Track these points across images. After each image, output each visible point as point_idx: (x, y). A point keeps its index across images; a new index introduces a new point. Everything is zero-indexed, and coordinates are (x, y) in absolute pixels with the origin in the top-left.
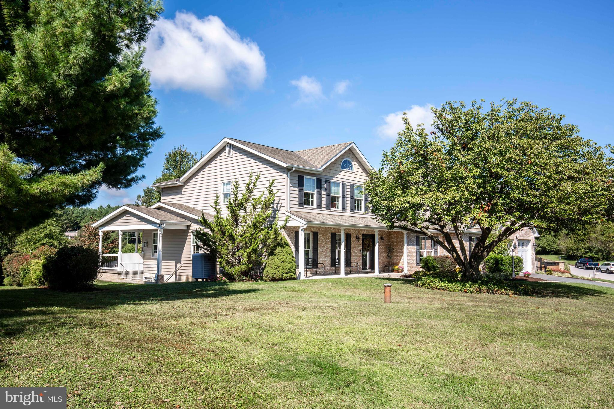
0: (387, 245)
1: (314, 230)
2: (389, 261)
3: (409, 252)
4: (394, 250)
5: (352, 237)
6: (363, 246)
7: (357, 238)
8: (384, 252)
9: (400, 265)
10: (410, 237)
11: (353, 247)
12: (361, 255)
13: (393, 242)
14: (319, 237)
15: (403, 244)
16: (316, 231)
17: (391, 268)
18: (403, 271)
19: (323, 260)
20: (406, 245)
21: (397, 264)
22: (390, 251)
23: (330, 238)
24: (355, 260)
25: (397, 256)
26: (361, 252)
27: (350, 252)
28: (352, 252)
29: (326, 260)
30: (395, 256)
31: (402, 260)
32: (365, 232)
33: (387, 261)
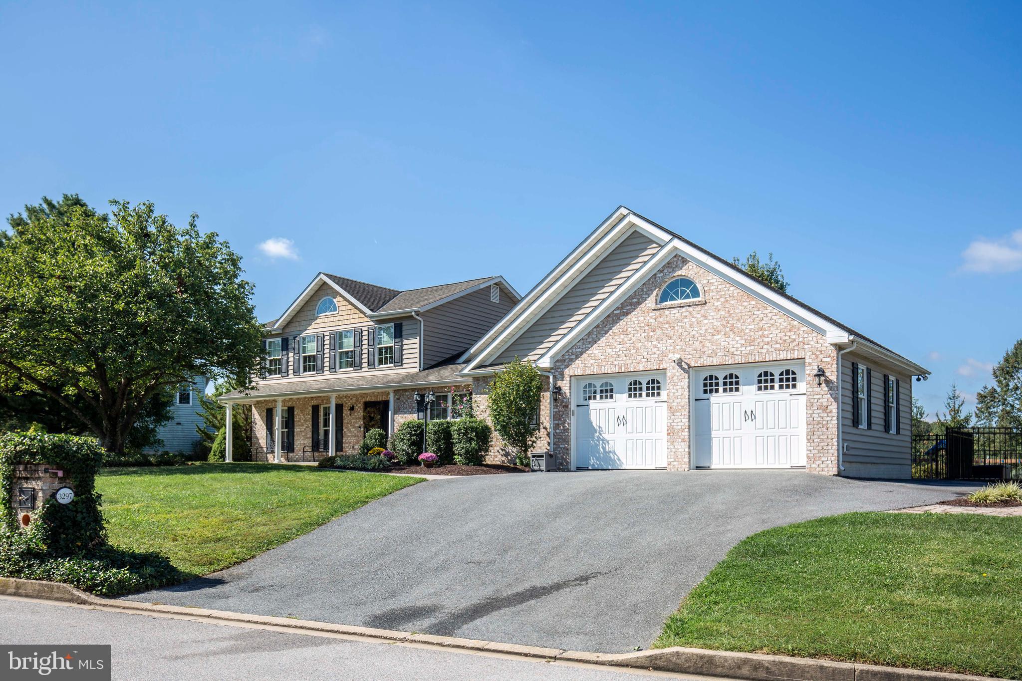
1: (289, 404)
5: (345, 409)
6: (365, 420)
7: (354, 408)
10: (401, 398)
11: (348, 423)
14: (296, 413)
16: (292, 406)
19: (302, 442)
20: (393, 412)
23: (311, 412)
24: (350, 443)
26: (362, 429)
27: (342, 430)
28: (345, 430)
29: (306, 442)
32: (368, 399)
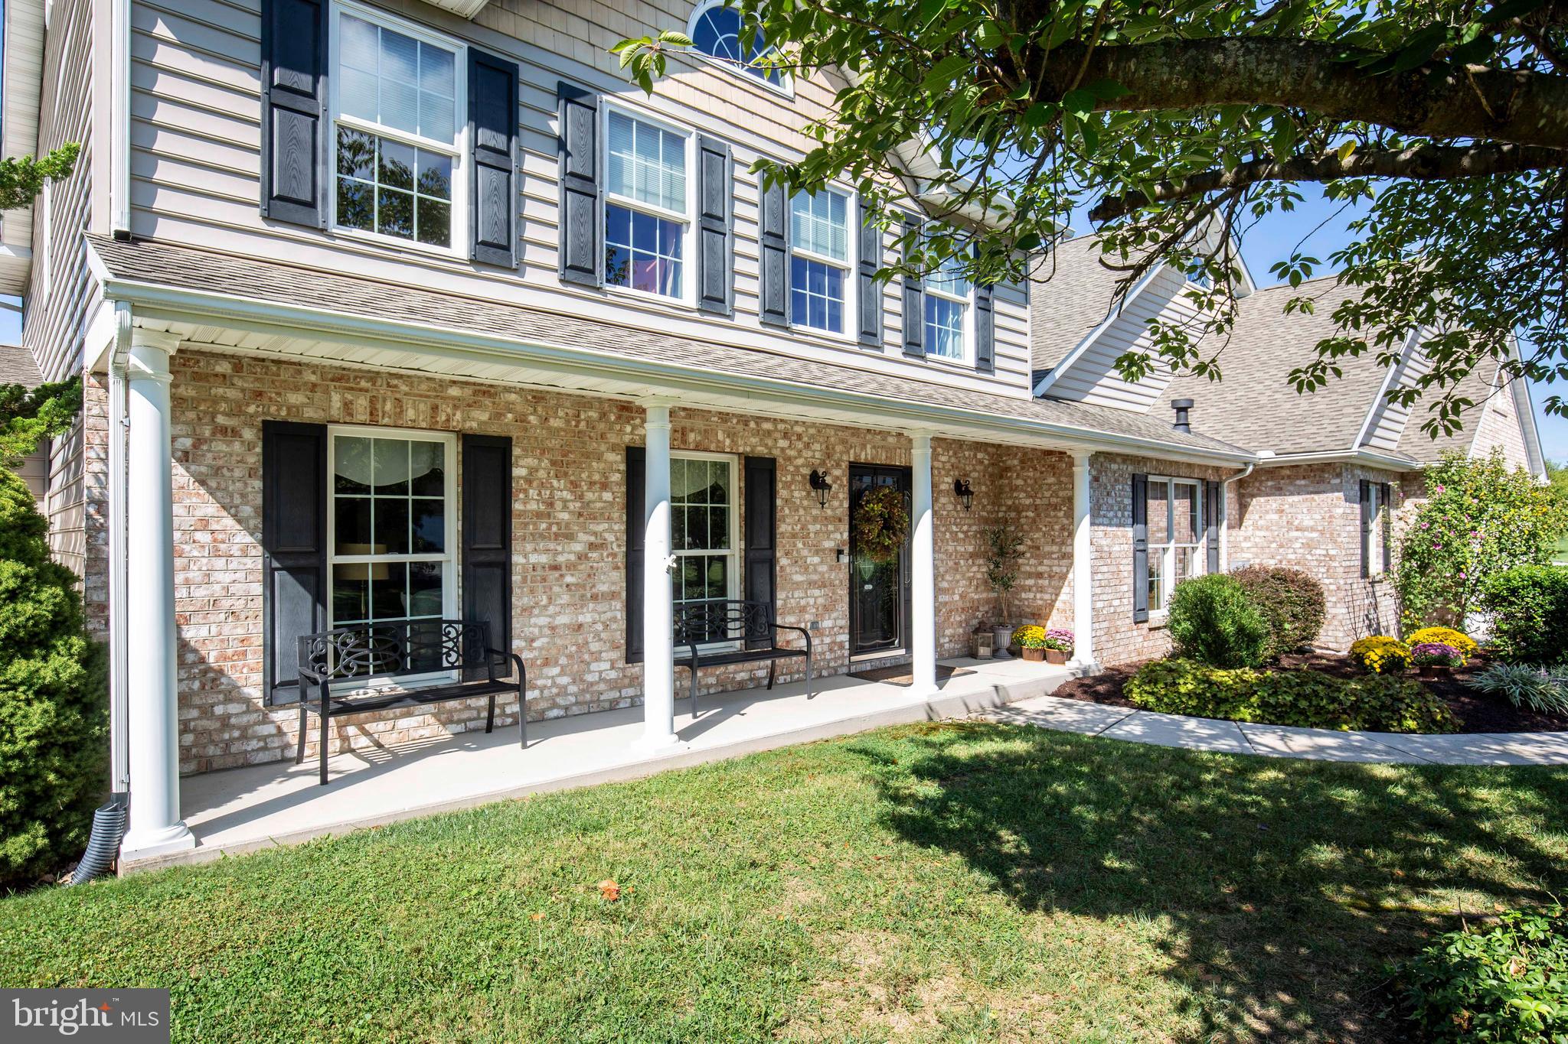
0: (986, 521)
1: (478, 420)
2: (997, 600)
3: (1101, 555)
4: (1021, 548)
5: (782, 478)
6: (852, 529)
7: (817, 481)
8: (973, 556)
9: (1055, 622)
10: (1103, 479)
11: (794, 536)
12: (844, 575)
13: (1018, 510)
14: (518, 472)
15: (1070, 514)
16: (494, 430)
17: (1005, 638)
18: (1071, 654)
19: (563, 620)
20: (1087, 520)
21: (1039, 616)
22: (1002, 553)
23: (616, 477)
24: (803, 610)
25: (1040, 575)
26: (845, 559)
27: (772, 562)
28: (783, 561)
29: (586, 618)
30: (1030, 575)
31: (1062, 597)
32: (866, 455)
33: (988, 601)
